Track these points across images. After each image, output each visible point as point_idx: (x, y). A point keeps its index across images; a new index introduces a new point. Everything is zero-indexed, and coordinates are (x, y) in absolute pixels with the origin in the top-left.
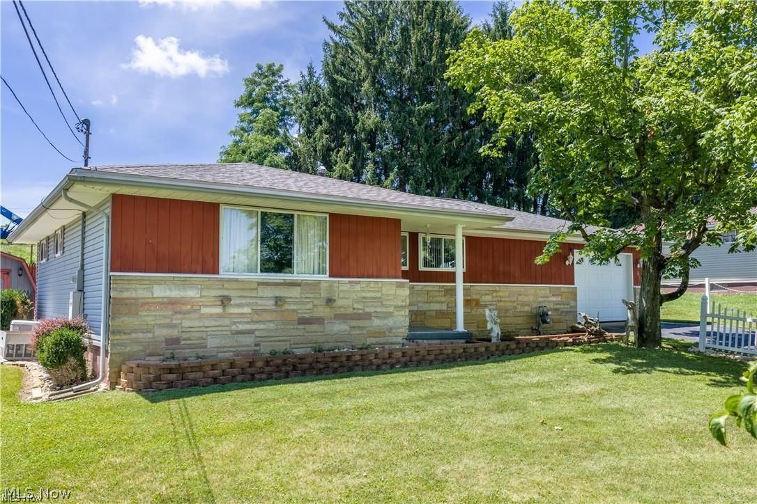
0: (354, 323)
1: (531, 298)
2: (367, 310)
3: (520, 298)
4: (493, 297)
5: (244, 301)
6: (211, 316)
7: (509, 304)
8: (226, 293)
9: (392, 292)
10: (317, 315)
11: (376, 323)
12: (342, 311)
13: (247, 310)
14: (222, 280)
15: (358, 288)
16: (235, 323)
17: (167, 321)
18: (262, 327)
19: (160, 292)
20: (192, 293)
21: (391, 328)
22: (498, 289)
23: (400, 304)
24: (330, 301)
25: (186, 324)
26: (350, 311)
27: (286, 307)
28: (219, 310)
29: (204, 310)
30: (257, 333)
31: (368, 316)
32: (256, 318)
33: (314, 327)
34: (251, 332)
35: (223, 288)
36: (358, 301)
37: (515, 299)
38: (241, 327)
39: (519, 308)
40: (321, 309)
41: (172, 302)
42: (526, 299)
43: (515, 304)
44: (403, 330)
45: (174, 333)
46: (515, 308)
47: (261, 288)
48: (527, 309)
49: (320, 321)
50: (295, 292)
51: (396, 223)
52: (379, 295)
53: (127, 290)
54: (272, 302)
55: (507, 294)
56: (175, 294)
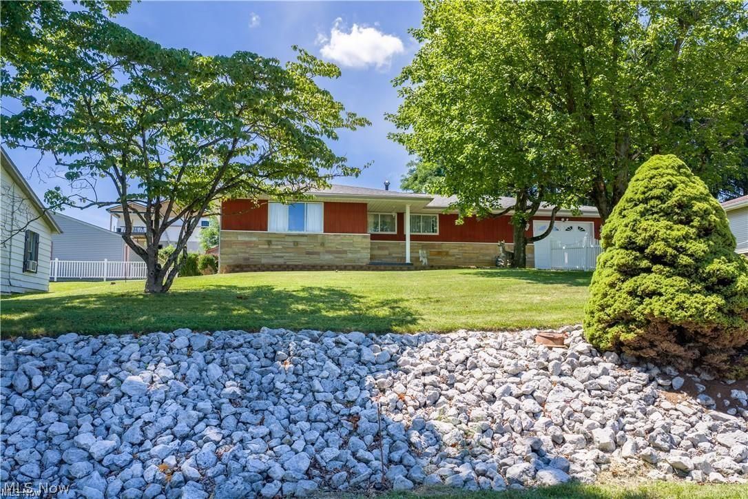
0: (336, 255)
1: (492, 252)
2: (345, 249)
3: (482, 251)
4: (459, 250)
5: (279, 243)
6: (264, 249)
7: (472, 255)
8: (269, 239)
9: (359, 240)
10: (315, 251)
11: (350, 255)
12: (330, 249)
13: (280, 247)
14: (268, 233)
15: (339, 238)
16: (274, 253)
17: (243, 250)
18: (287, 255)
19: (241, 238)
20: (254, 239)
21: (359, 259)
22: (463, 245)
23: (365, 246)
24: (322, 244)
25: (252, 252)
26: (334, 249)
27: (299, 246)
28: (266, 247)
29: (260, 246)
30: (285, 258)
31: (345, 252)
32: (284, 251)
33: (315, 256)
34: (282, 257)
35: (268, 237)
36: (339, 245)
37: (478, 252)
38: (277, 254)
39: (481, 258)
40: (318, 248)
41: (246, 243)
42: (488, 252)
43: (478, 255)
44: (366, 260)
45: (247, 255)
46: (478, 257)
47: (286, 238)
48: (488, 258)
49: (318, 253)
50: (304, 239)
51: (365, 205)
52: (352, 241)
53: (227, 237)
54: (292, 244)
55: (471, 248)
56: (247, 239)
